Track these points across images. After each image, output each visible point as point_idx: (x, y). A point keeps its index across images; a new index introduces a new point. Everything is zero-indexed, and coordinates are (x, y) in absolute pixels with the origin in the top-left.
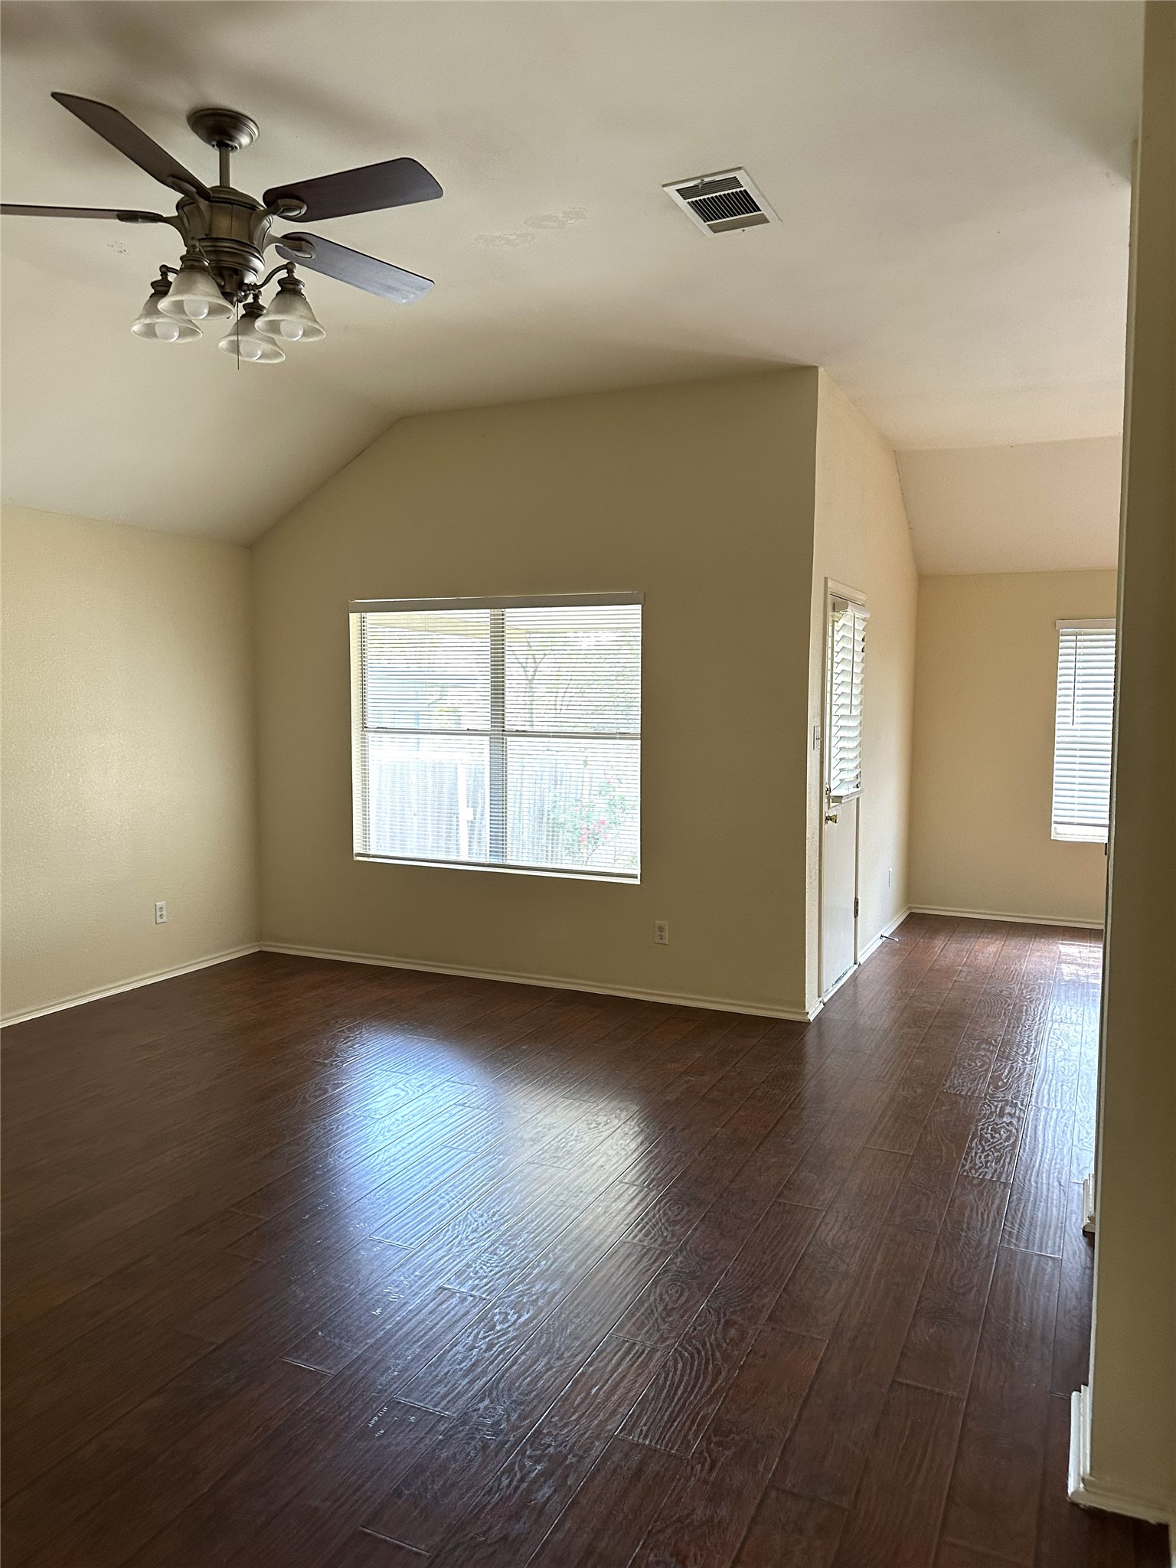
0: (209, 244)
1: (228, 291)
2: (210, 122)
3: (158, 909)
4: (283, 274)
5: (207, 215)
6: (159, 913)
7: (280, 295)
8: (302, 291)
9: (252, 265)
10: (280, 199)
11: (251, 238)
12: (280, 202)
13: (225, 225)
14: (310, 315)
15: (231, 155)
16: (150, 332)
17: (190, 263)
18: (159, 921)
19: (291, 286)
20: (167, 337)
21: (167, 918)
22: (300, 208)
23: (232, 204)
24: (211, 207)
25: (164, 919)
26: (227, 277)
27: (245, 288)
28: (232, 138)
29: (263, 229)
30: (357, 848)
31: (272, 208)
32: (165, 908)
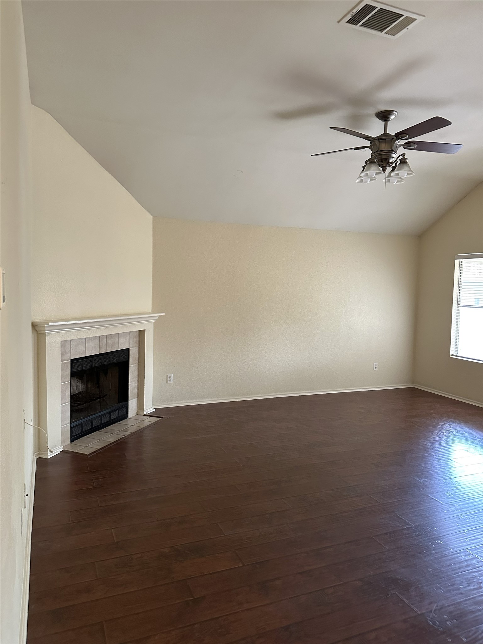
0: (378, 153)
1: (384, 165)
2: (382, 115)
3: (375, 365)
4: (401, 157)
5: (378, 145)
6: (375, 367)
7: (400, 164)
8: (407, 162)
9: (392, 156)
10: (399, 135)
11: (391, 148)
12: (400, 136)
13: (384, 146)
14: (409, 169)
15: (388, 122)
16: (361, 181)
17: (371, 161)
18: (375, 369)
19: (403, 161)
20: (366, 182)
21: (378, 369)
22: (406, 136)
23: (385, 139)
24: (379, 142)
25: (377, 369)
26: (384, 162)
27: (389, 163)
28: (388, 118)
29: (396, 143)
30: (452, 352)
31: (398, 138)
32: (377, 365)
